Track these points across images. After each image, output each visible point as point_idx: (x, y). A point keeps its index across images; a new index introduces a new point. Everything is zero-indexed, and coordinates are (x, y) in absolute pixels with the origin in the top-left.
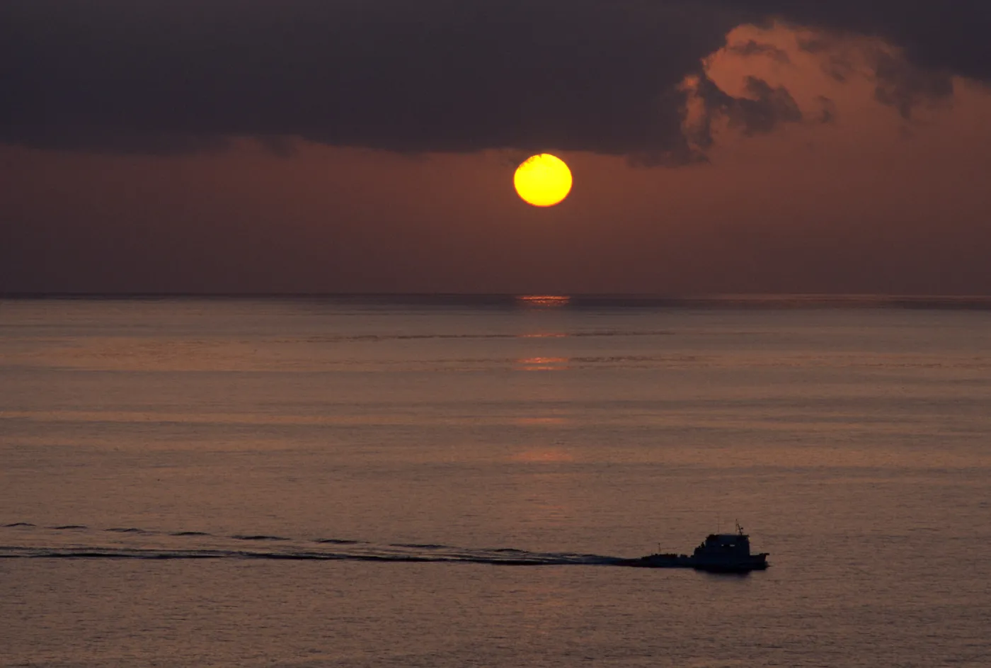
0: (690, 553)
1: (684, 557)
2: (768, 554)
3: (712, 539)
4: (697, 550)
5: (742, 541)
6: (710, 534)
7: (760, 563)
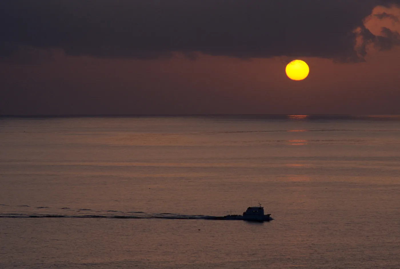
0: (242, 214)
1: (240, 216)
2: (270, 214)
3: (249, 208)
4: (244, 213)
5: (261, 209)
6: (249, 207)
7: (268, 219)
